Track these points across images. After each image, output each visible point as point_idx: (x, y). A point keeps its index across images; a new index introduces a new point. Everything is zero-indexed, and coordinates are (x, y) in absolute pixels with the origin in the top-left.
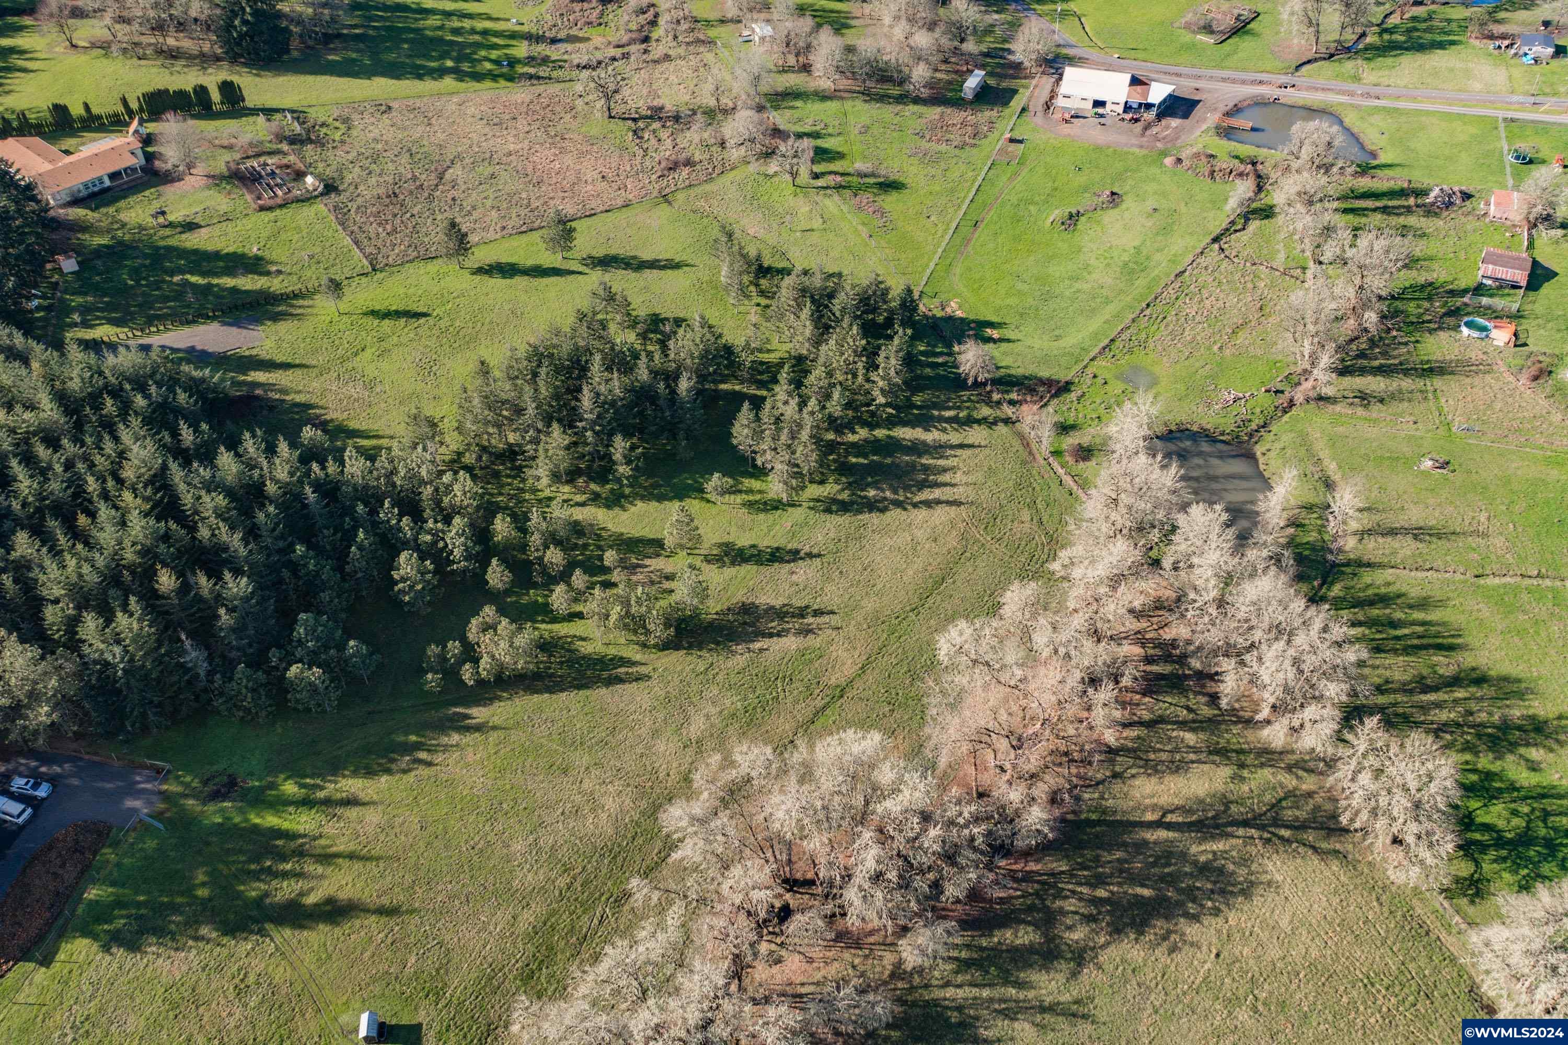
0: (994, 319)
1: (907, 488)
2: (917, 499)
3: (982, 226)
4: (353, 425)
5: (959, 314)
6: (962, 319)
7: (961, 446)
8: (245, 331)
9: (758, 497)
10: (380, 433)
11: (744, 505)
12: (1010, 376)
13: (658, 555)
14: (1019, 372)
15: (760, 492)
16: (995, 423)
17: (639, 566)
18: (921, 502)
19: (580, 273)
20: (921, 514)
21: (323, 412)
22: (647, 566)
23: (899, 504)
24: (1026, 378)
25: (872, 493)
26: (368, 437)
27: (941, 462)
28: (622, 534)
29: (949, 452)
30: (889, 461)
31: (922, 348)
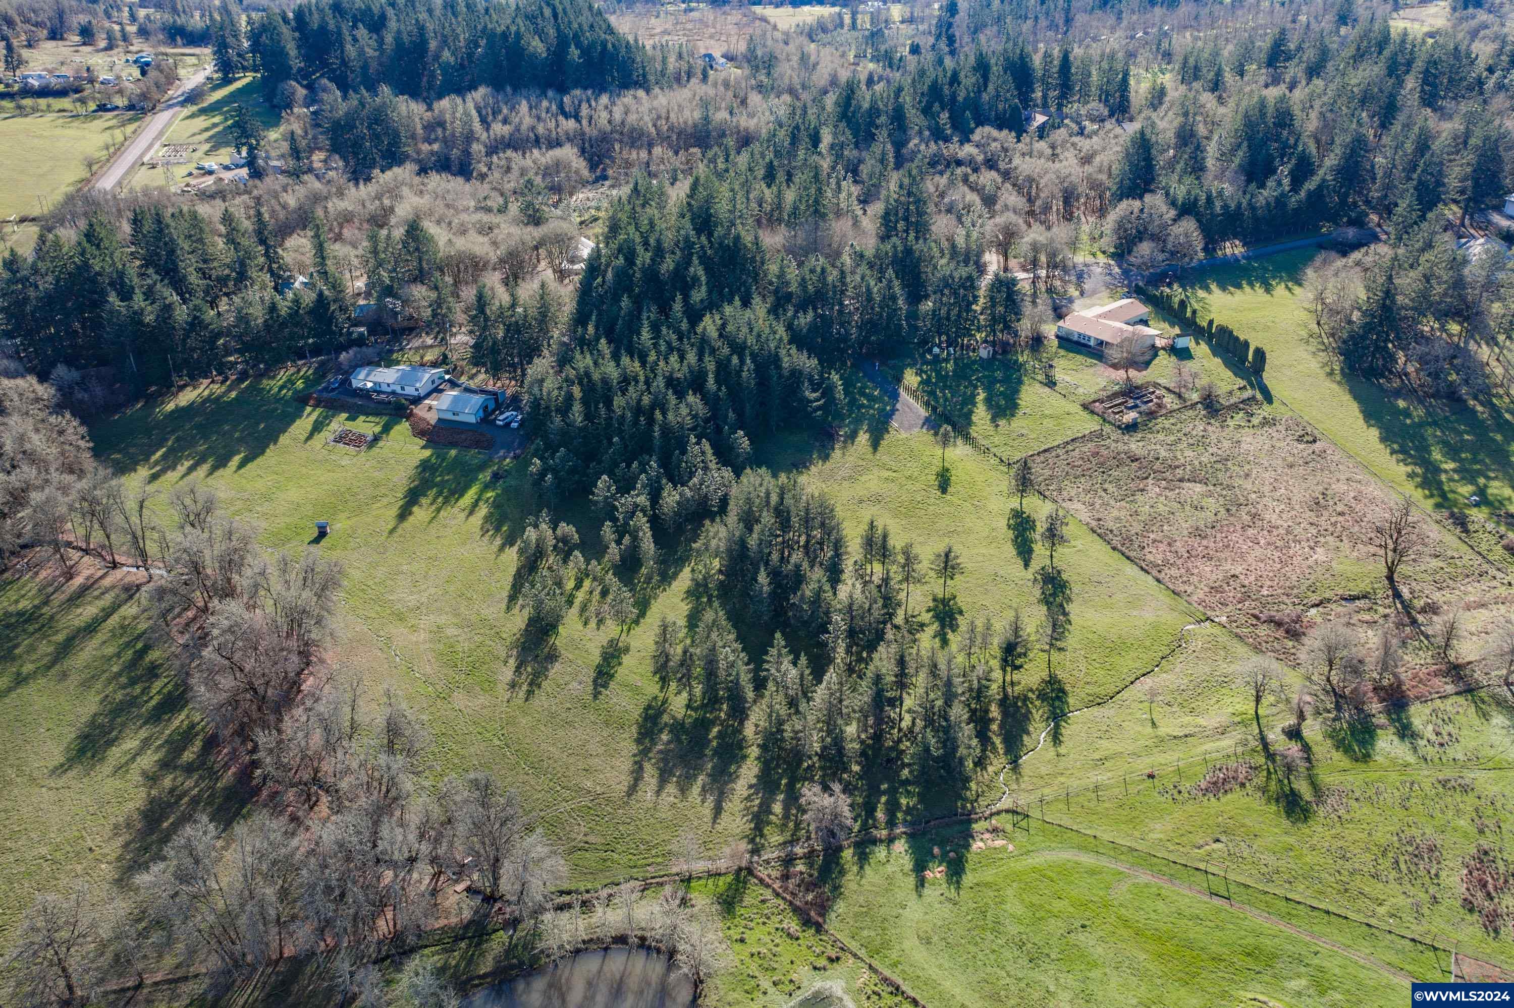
0: (968, 879)
1: (665, 760)
2: (647, 766)
3: (1217, 902)
5: (977, 845)
6: (967, 846)
7: (718, 810)
12: (842, 872)
14: (850, 881)
16: (752, 841)
18: (641, 768)
19: (1026, 565)
20: (625, 764)
23: (644, 753)
24: (836, 888)
25: (665, 737)
27: (696, 790)
29: (710, 799)
30: (708, 752)
31: (904, 801)
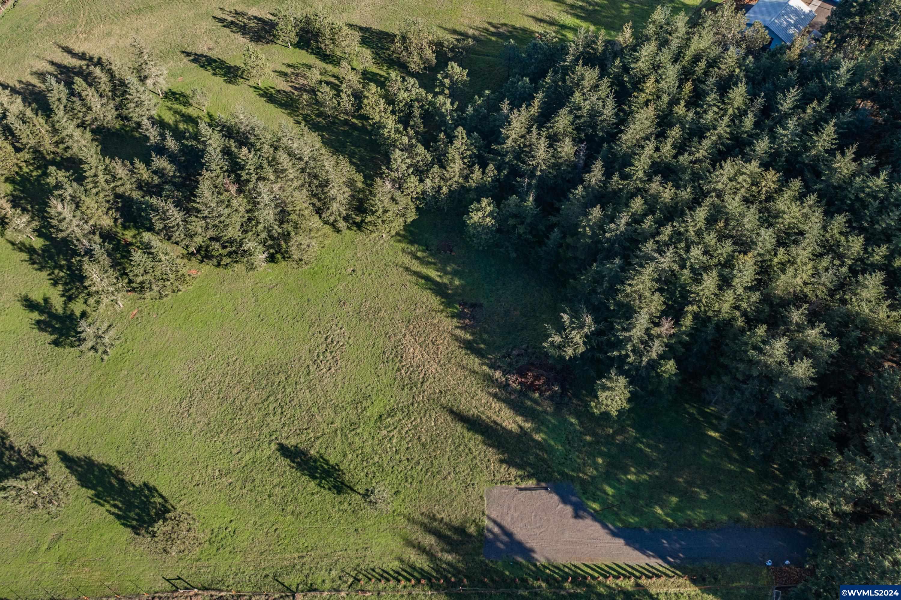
4: (434, 301)
8: (507, 523)
9: (176, 106)
10: (413, 279)
11: (190, 105)
13: (278, 91)
15: (170, 109)
17: (296, 88)
21: (458, 332)
22: (291, 86)
26: (427, 278)
28: (289, 114)
